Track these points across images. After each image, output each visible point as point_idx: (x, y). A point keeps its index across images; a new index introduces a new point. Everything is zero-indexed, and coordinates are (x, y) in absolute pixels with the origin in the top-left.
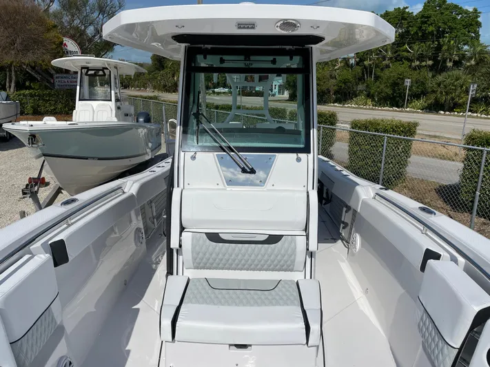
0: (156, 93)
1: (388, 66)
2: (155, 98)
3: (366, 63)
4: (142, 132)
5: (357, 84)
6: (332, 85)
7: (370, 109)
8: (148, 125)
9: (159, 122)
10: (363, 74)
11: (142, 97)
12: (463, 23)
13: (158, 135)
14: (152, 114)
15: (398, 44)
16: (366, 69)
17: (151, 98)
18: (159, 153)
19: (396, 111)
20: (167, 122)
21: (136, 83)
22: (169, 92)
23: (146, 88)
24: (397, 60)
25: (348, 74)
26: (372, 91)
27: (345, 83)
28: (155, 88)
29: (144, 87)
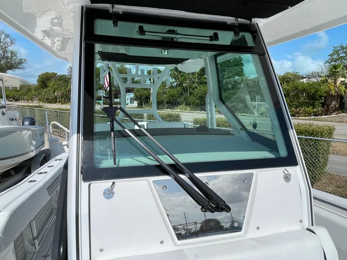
0: (41, 104)
1: (196, 87)
2: (40, 107)
3: (184, 85)
4: (26, 134)
5: (180, 98)
6: (165, 98)
7: (188, 112)
8: (32, 128)
9: (43, 124)
10: (182, 91)
11: (28, 106)
12: (234, 64)
13: (42, 134)
14: (37, 118)
15: (201, 75)
16: (184, 89)
17: (36, 107)
18: (43, 149)
19: (204, 113)
20: (49, 124)
21: (25, 97)
22: (51, 103)
23: (33, 101)
24: (201, 83)
25: (174, 92)
26: (189, 102)
27: (172, 96)
28: (40, 100)
29: (31, 100)
